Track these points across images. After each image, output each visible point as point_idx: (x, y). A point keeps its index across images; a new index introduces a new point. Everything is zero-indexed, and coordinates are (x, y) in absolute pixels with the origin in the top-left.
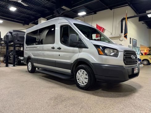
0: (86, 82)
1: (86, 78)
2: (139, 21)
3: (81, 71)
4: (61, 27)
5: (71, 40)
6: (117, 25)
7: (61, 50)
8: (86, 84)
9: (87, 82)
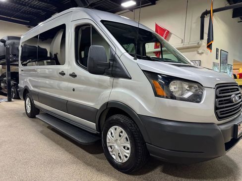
0: (126, 157)
1: (126, 148)
2: (233, 17)
3: (116, 129)
4: (78, 28)
5: (91, 59)
6: (194, 26)
7: (76, 78)
8: (126, 160)
9: (128, 156)
